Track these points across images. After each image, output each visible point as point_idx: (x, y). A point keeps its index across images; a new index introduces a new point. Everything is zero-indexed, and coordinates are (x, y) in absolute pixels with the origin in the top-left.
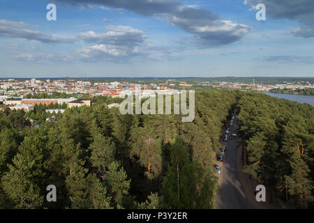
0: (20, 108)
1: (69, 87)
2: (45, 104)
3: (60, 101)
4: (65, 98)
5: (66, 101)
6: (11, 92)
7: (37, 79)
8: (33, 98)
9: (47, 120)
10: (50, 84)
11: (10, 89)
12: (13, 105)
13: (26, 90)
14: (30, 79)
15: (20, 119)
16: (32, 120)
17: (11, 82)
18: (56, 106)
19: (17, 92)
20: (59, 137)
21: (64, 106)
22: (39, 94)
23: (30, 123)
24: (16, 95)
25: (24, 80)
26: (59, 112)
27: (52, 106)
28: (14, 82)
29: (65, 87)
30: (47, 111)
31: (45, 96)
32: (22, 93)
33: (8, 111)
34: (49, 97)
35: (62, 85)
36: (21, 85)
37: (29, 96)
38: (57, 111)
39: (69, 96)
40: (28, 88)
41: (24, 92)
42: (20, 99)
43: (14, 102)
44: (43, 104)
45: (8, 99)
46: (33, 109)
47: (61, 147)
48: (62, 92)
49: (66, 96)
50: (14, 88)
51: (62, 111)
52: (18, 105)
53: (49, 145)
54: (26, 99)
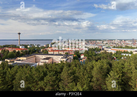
0: (111, 52)
1: (134, 44)
2: (121, 51)
3: (129, 50)
4: (132, 49)
5: (132, 50)
6: (107, 45)
7: (118, 40)
8: (116, 48)
9: (122, 58)
10: (124, 42)
11: (107, 44)
12: (107, 50)
13: (113, 44)
14: (115, 40)
15: (110, 56)
16: (115, 57)
17: (107, 41)
18: (127, 52)
19: (110, 45)
20: (130, 67)
21: (131, 53)
22: (119, 46)
23: (114, 58)
24: (109, 46)
25: (112, 40)
26: (128, 56)
27: (125, 52)
28: (108, 41)
29: (132, 44)
30: (122, 54)
31: (121, 47)
32: (111, 46)
33: (106, 52)
34: (124, 48)
35: (130, 43)
36: (111, 42)
37: (114, 47)
38: (127, 55)
39: (134, 48)
40: (114, 44)
41: (112, 45)
42: (110, 48)
43: (108, 49)
44: (120, 51)
45: (106, 48)
46: (116, 53)
47: (132, 72)
48: (130, 46)
49: (132, 48)
50: (108, 43)
51: (130, 55)
52: (109, 51)
53: (125, 70)
54: (113, 48)
